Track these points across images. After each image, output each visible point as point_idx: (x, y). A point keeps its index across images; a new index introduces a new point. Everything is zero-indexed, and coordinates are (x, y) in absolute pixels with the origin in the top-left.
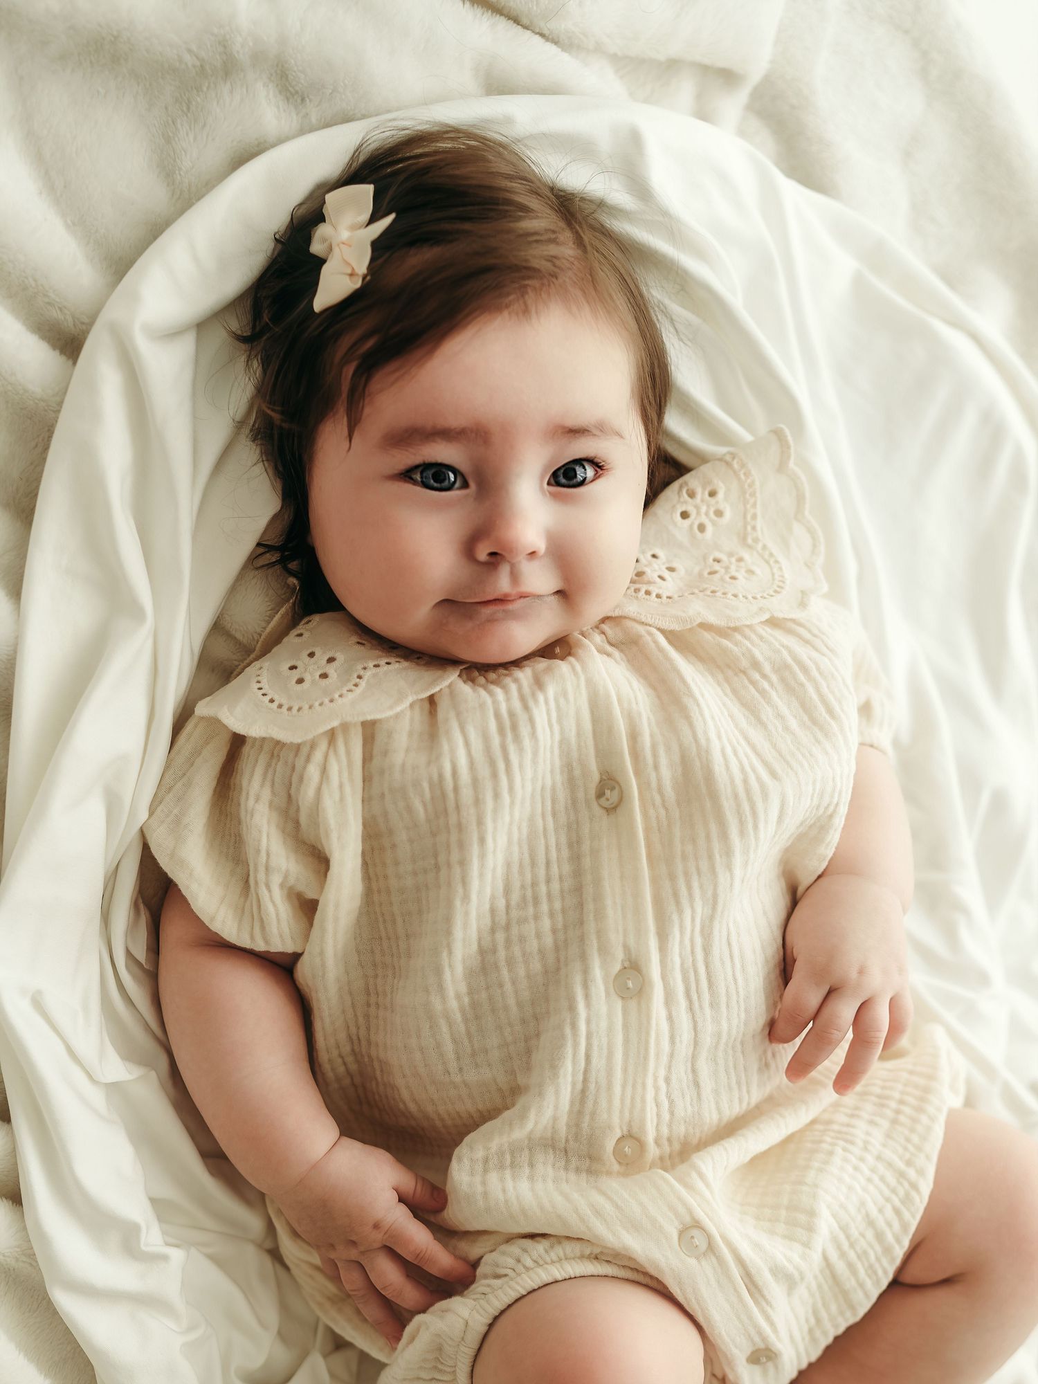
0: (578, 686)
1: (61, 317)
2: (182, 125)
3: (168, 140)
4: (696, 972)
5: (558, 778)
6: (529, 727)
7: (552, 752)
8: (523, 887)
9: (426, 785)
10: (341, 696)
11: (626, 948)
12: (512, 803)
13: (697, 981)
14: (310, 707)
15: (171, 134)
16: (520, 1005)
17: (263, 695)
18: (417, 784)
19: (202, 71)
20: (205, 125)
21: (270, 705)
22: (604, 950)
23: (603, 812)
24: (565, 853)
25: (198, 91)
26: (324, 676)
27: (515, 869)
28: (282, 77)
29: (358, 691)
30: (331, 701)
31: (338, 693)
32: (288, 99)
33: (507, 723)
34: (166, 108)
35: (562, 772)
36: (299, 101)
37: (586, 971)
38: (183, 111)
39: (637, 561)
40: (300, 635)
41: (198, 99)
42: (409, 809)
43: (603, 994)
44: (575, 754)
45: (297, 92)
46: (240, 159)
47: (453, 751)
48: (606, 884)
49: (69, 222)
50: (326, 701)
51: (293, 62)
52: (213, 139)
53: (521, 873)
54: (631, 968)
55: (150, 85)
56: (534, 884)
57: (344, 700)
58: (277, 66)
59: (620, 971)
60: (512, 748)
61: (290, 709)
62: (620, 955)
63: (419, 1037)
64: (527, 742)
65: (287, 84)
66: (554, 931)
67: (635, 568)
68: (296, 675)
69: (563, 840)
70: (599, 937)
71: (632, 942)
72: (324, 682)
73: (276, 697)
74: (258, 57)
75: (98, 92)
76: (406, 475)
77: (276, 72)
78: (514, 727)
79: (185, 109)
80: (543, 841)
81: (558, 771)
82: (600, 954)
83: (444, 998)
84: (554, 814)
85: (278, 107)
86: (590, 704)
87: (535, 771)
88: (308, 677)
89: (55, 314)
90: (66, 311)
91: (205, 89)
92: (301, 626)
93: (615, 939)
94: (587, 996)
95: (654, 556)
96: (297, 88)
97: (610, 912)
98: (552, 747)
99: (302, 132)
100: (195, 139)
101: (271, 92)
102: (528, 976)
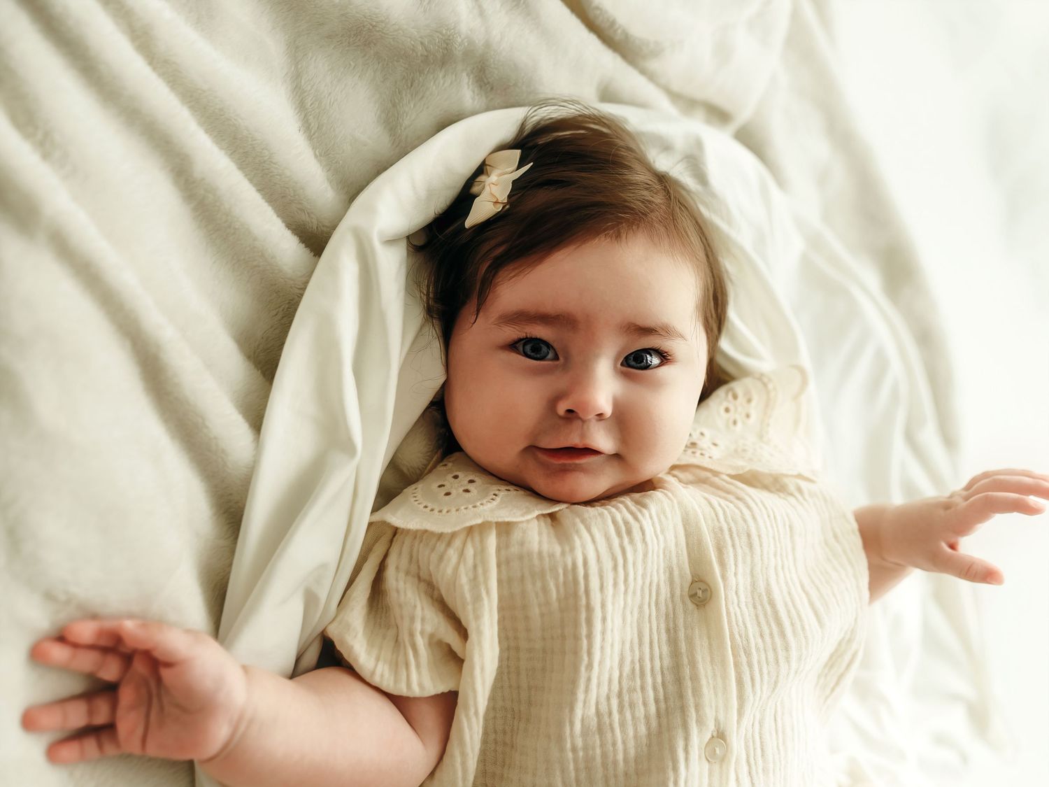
0: (673, 507)
1: (308, 219)
2: (406, 95)
3: (394, 105)
4: (754, 742)
5: (662, 577)
6: (640, 534)
7: (658, 556)
8: (633, 662)
9: (561, 571)
10: (482, 504)
11: (717, 720)
12: (626, 592)
13: (755, 749)
14: (457, 510)
15: (397, 101)
16: (626, 760)
17: (419, 504)
18: (554, 569)
19: (426, 60)
20: (422, 97)
21: (424, 510)
22: (700, 722)
23: (694, 606)
24: (664, 637)
25: (420, 73)
26: (467, 491)
27: (628, 646)
28: (480, 71)
29: (495, 503)
30: (475, 507)
31: (480, 502)
32: (481, 87)
33: (623, 529)
34: (396, 82)
35: (664, 572)
36: (489, 89)
37: (687, 739)
38: (407, 86)
39: (690, 435)
40: (446, 465)
41: (421, 79)
42: (545, 589)
43: (697, 757)
44: (674, 560)
45: (489, 83)
46: (443, 124)
47: (583, 546)
48: (700, 666)
49: (317, 153)
50: (470, 506)
51: (492, 60)
52: (428, 108)
53: (632, 650)
54: (718, 737)
55: (387, 64)
56: (641, 660)
57: (485, 507)
58: (480, 62)
59: (710, 740)
60: (628, 548)
61: (440, 511)
62: (711, 726)
63: (534, 775)
64: (639, 545)
65: (483, 76)
66: (657, 701)
67: (689, 440)
68: (444, 490)
69: (663, 626)
70: (697, 710)
71: (721, 717)
72: (467, 495)
73: (429, 505)
74: (468, 54)
75: (350, 64)
76: (513, 346)
77: (477, 67)
78: (629, 532)
79: (409, 85)
80: (648, 625)
81: (662, 571)
82: (697, 725)
83: (562, 750)
84: (657, 604)
85: (474, 92)
86: (683, 521)
87: (645, 569)
88: (454, 492)
89: (304, 217)
90: (312, 216)
91: (426, 73)
92: (445, 460)
93: (709, 714)
94: (687, 759)
95: (702, 434)
96: (490, 80)
97: (705, 690)
98: (658, 552)
99: (488, 109)
100: (414, 106)
101: (471, 80)
102: (635, 737)
